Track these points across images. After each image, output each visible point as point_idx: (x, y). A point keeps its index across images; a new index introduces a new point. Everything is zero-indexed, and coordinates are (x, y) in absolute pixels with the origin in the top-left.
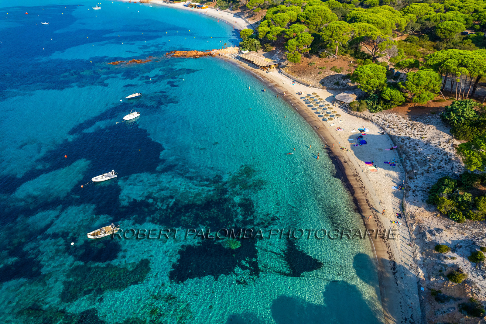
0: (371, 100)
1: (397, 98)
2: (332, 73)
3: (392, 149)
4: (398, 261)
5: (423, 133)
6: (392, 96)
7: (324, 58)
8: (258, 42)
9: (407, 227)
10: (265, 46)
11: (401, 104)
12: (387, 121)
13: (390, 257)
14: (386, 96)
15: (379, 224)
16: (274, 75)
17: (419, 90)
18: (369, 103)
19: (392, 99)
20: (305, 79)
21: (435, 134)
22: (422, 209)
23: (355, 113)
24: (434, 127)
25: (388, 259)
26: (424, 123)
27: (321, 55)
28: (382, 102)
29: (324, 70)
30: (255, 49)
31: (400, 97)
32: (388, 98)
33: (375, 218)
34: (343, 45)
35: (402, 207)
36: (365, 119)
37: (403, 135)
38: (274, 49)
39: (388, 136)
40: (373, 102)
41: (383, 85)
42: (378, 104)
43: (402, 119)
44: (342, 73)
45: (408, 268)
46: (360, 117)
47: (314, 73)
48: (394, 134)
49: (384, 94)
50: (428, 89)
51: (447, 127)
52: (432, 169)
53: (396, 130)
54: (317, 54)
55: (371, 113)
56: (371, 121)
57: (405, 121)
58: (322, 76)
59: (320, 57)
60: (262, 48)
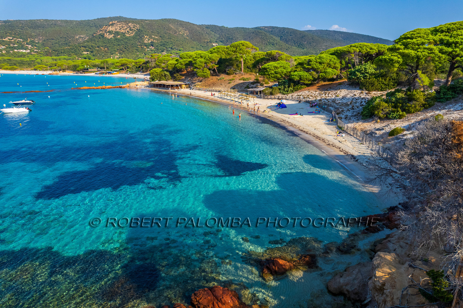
0: (281, 85)
1: (305, 77)
2: (242, 81)
3: (312, 107)
4: (356, 154)
5: (336, 95)
6: (300, 76)
7: (232, 74)
8: (168, 73)
9: (352, 136)
10: (175, 75)
11: (310, 82)
12: (300, 96)
13: (345, 153)
14: (295, 77)
15: (321, 139)
16: (185, 90)
17: (323, 67)
18: (280, 88)
19: (301, 79)
20: (218, 89)
21: (347, 93)
22: (360, 123)
23: (269, 97)
24: (346, 90)
25: (344, 154)
26: (335, 90)
27: (229, 72)
28: (292, 84)
29: (233, 81)
30: (165, 79)
31: (307, 75)
32: (297, 78)
33: (315, 137)
34: (247, 66)
35: (340, 128)
36: (278, 99)
37: (319, 98)
38: (183, 78)
39: (305, 103)
40: (284, 86)
41: (290, 72)
42: (289, 87)
43: (314, 93)
44: (250, 81)
45: (369, 155)
46: (275, 98)
47: (225, 83)
48: (310, 100)
49: (293, 75)
50: (330, 67)
51: (355, 87)
52: (356, 107)
53: (311, 98)
54: (225, 72)
55: (285, 95)
56: (285, 99)
57: (317, 93)
58: (233, 84)
59: (228, 74)
60: (171, 79)
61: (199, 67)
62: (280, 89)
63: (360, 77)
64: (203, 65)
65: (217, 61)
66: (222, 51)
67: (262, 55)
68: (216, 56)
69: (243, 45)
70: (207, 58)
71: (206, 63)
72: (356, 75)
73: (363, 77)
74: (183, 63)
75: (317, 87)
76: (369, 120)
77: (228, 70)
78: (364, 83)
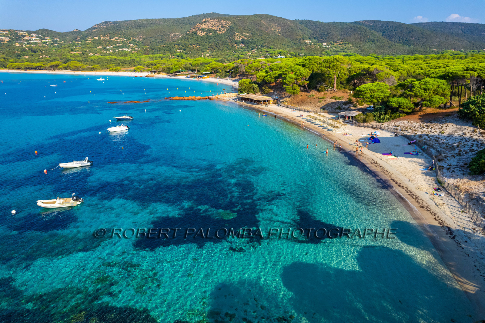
0: (377, 111)
1: (405, 104)
2: (333, 101)
3: (409, 144)
4: (454, 227)
5: (441, 130)
6: (400, 103)
7: (323, 91)
8: (256, 86)
9: (453, 197)
10: (263, 88)
11: (410, 111)
12: (398, 126)
13: (440, 224)
14: (393, 104)
15: (415, 197)
16: (272, 107)
17: (428, 94)
18: (375, 114)
19: (400, 107)
20: (306, 108)
21: (455, 129)
22: (466, 180)
23: (362, 124)
24: (454, 125)
25: (439, 225)
26: (441, 123)
27: (320, 88)
28: (389, 111)
29: (324, 100)
30: (253, 92)
31: (408, 103)
32: (395, 105)
33: (408, 192)
34: (341, 82)
35: (439, 182)
36: (372, 128)
37: (419, 133)
38: (272, 91)
39: (403, 137)
40: (379, 113)
41: (388, 97)
42: (385, 114)
43: (415, 124)
44: (342, 100)
45: (471, 231)
46: (368, 127)
47: (315, 102)
48: (409, 134)
49: (391, 102)
50: (437, 94)
51: (467, 122)
52: (464, 153)
53: (410, 131)
54: (315, 88)
55: (380, 123)
56: (380, 129)
57: (418, 124)
58: (323, 103)
59: (318, 90)
60: (260, 91)
61: (288, 83)
62: (375, 116)
63: (475, 110)
64: (293, 81)
65: (308, 78)
66: (315, 63)
67: (359, 69)
68: (307, 72)
69: (338, 61)
70: (298, 73)
71: (296, 79)
72: (469, 108)
73: (479, 112)
74: (273, 76)
75: (420, 116)
76: (478, 177)
77: (319, 87)
78: (479, 119)
